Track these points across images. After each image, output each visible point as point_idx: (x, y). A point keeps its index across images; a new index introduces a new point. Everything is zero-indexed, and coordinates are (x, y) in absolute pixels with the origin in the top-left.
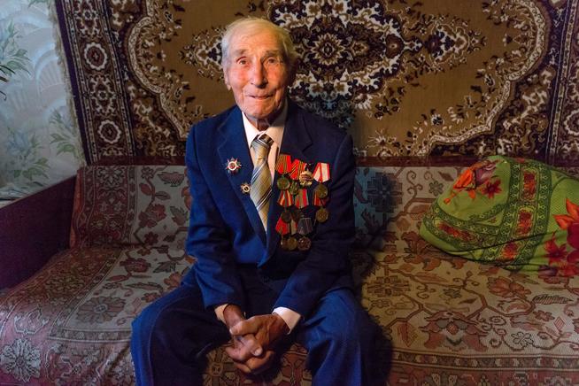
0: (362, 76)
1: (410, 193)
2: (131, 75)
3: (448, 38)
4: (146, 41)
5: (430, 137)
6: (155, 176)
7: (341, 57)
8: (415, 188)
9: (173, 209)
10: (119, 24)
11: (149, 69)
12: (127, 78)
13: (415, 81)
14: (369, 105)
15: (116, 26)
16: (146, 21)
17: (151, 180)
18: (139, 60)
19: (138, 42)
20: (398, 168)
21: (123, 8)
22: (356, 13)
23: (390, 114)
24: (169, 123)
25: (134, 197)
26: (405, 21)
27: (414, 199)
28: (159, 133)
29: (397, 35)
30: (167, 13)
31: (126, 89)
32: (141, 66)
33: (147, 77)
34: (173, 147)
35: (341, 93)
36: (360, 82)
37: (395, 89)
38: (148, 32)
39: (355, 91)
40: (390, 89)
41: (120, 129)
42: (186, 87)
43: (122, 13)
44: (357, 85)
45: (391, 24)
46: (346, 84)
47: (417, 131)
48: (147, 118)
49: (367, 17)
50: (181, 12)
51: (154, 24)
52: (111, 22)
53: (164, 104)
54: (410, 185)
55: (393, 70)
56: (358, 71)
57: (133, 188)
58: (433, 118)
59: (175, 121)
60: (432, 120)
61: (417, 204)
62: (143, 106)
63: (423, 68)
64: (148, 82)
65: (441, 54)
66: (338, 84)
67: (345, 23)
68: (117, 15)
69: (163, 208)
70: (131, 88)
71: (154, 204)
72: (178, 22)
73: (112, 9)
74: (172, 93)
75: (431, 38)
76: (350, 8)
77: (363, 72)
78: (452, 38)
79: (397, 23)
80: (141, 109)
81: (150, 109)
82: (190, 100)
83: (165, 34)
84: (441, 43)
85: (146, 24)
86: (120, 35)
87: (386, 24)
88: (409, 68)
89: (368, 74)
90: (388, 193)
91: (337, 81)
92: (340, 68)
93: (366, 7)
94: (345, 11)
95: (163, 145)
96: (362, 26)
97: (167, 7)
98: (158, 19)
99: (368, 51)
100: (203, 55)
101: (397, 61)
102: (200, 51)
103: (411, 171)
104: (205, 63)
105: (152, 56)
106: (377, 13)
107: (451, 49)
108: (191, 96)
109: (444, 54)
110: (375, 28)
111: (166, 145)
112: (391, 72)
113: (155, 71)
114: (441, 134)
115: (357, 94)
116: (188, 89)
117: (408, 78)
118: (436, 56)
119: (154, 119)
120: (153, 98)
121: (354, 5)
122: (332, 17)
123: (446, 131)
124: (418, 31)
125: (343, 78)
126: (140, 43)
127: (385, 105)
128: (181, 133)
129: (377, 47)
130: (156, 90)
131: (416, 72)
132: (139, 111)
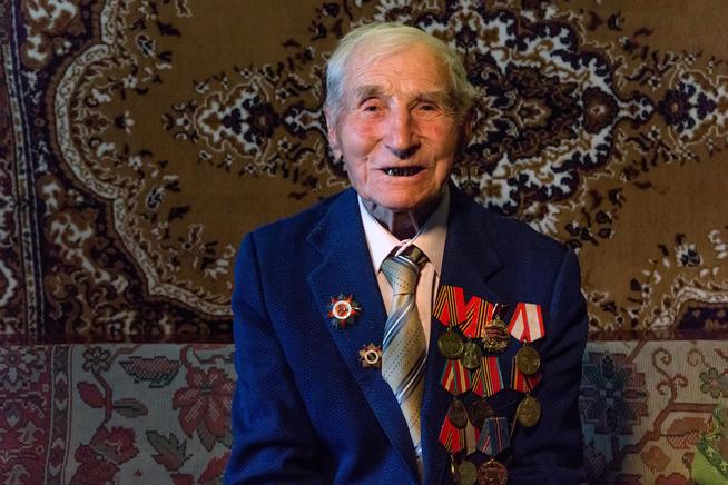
0: (536, 167)
1: (662, 393)
2: (55, 160)
3: (702, 97)
4: (95, 93)
5: (676, 290)
6: (115, 365)
7: (495, 129)
8: (671, 383)
9: (153, 436)
10: (41, 57)
11: (94, 149)
12: (43, 167)
13: (642, 178)
14: (552, 226)
15: (34, 61)
16: (97, 52)
17: (104, 374)
18: (74, 131)
19: (76, 93)
20: (634, 344)
21: (51, 26)
22: (523, 47)
23: (595, 243)
24: (126, 262)
25: (64, 412)
26: (618, 64)
27: (673, 406)
28: (104, 284)
29: (605, 88)
30: (143, 38)
31: (39, 191)
32: (77, 142)
33: (89, 165)
34: (132, 315)
35: (495, 201)
36: (533, 178)
37: (603, 193)
38: (101, 75)
39: (522, 196)
40: (593, 194)
41: (15, 276)
42: (172, 187)
43: (48, 36)
44: (528, 184)
45: (592, 67)
46: (504, 183)
47: (649, 279)
48: (80, 252)
49: (545, 55)
50: (174, 38)
51: (114, 59)
52: (23, 54)
53: (120, 221)
54: (659, 378)
55: (598, 155)
56: (530, 157)
57: (62, 391)
58: (681, 252)
59: (141, 258)
60: (679, 256)
61: (681, 415)
62: (74, 227)
63: (656, 153)
64: (90, 176)
65: (690, 127)
66: (489, 182)
67: (503, 66)
68: (37, 40)
69: (129, 435)
70: (51, 188)
71: (109, 426)
72: (164, 56)
73: (29, 28)
74: (141, 199)
75: (671, 96)
76: (513, 37)
77: (540, 160)
78: (710, 95)
79: (603, 67)
80: (69, 232)
81: (89, 233)
82: (178, 213)
83: (135, 80)
84: (690, 106)
85: (97, 58)
86: (39, 79)
87: (583, 68)
88: (629, 152)
89: (549, 163)
90: (617, 394)
91: (486, 177)
92: (492, 152)
93: (543, 35)
94: (502, 43)
95: (108, 312)
96: (536, 70)
97: (144, 27)
98: (122, 49)
99: (549, 120)
100: (212, 121)
101: (607, 139)
102: (206, 114)
103: (661, 350)
104: (217, 137)
105: (103, 122)
106: (565, 47)
107: (709, 117)
108: (183, 205)
109: (697, 126)
110: (562, 75)
111: (115, 311)
112: (594, 160)
113: (106, 153)
114: (698, 286)
115: (528, 203)
116: (178, 190)
117: (629, 172)
118: (681, 129)
119: (93, 254)
120: (97, 210)
121: (520, 31)
122: (477, 53)
123: (706, 279)
124: (645, 82)
125: (500, 171)
126: (82, 95)
127: (584, 224)
128: (151, 283)
129: (566, 112)
130: (108, 192)
131: (644, 161)
132: (64, 238)
